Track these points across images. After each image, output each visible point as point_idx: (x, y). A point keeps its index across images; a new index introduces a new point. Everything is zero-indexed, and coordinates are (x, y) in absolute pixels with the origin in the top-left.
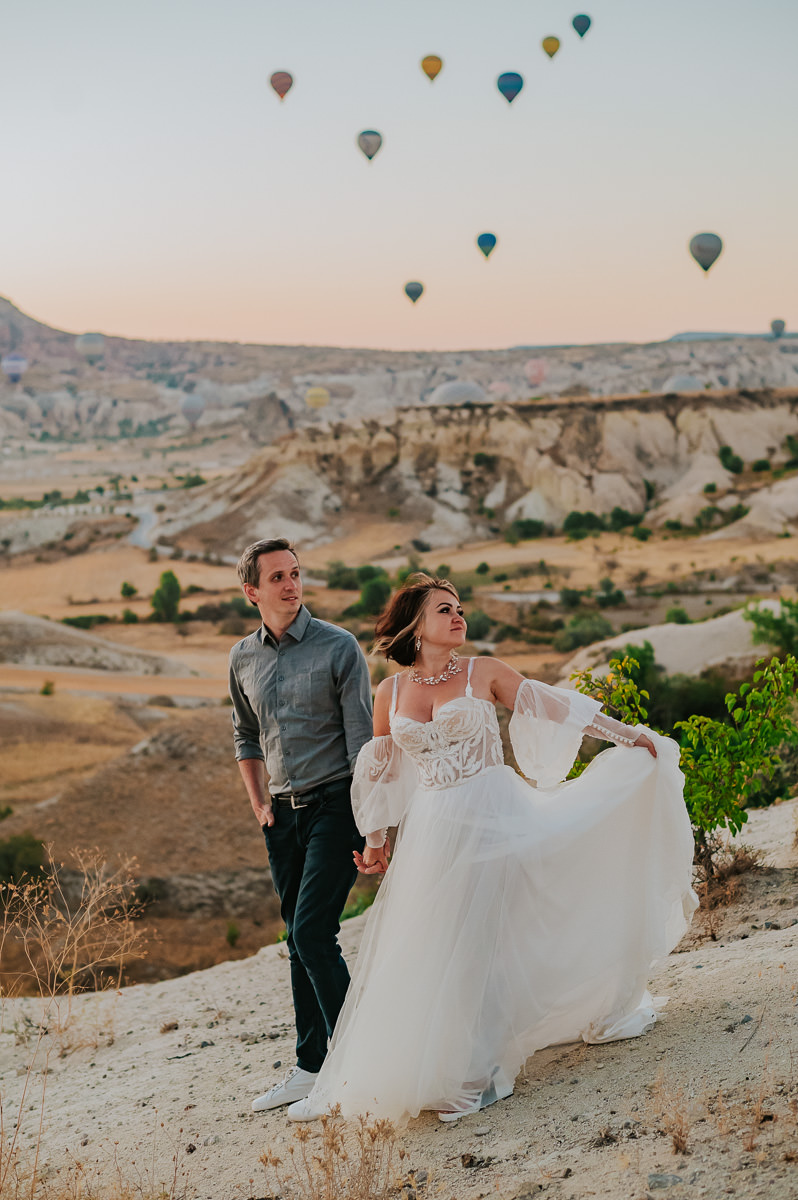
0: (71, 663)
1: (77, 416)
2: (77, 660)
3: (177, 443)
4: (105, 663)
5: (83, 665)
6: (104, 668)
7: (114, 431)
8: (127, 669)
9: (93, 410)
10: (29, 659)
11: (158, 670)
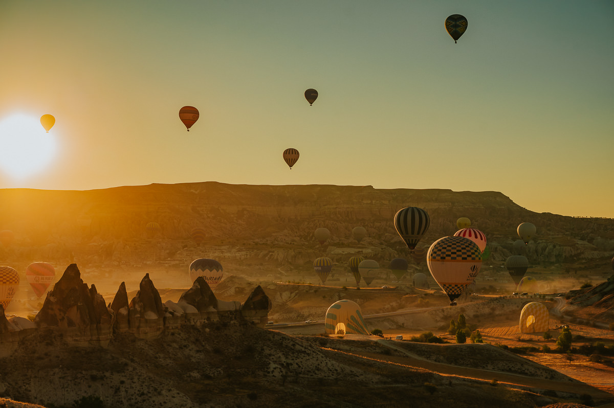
0: (510, 370)
1: (536, 251)
2: (513, 369)
3: (583, 266)
4: (526, 371)
5: (515, 372)
6: (526, 374)
7: (553, 259)
8: (537, 375)
9: (544, 249)
10: (490, 367)
11: (552, 377)
